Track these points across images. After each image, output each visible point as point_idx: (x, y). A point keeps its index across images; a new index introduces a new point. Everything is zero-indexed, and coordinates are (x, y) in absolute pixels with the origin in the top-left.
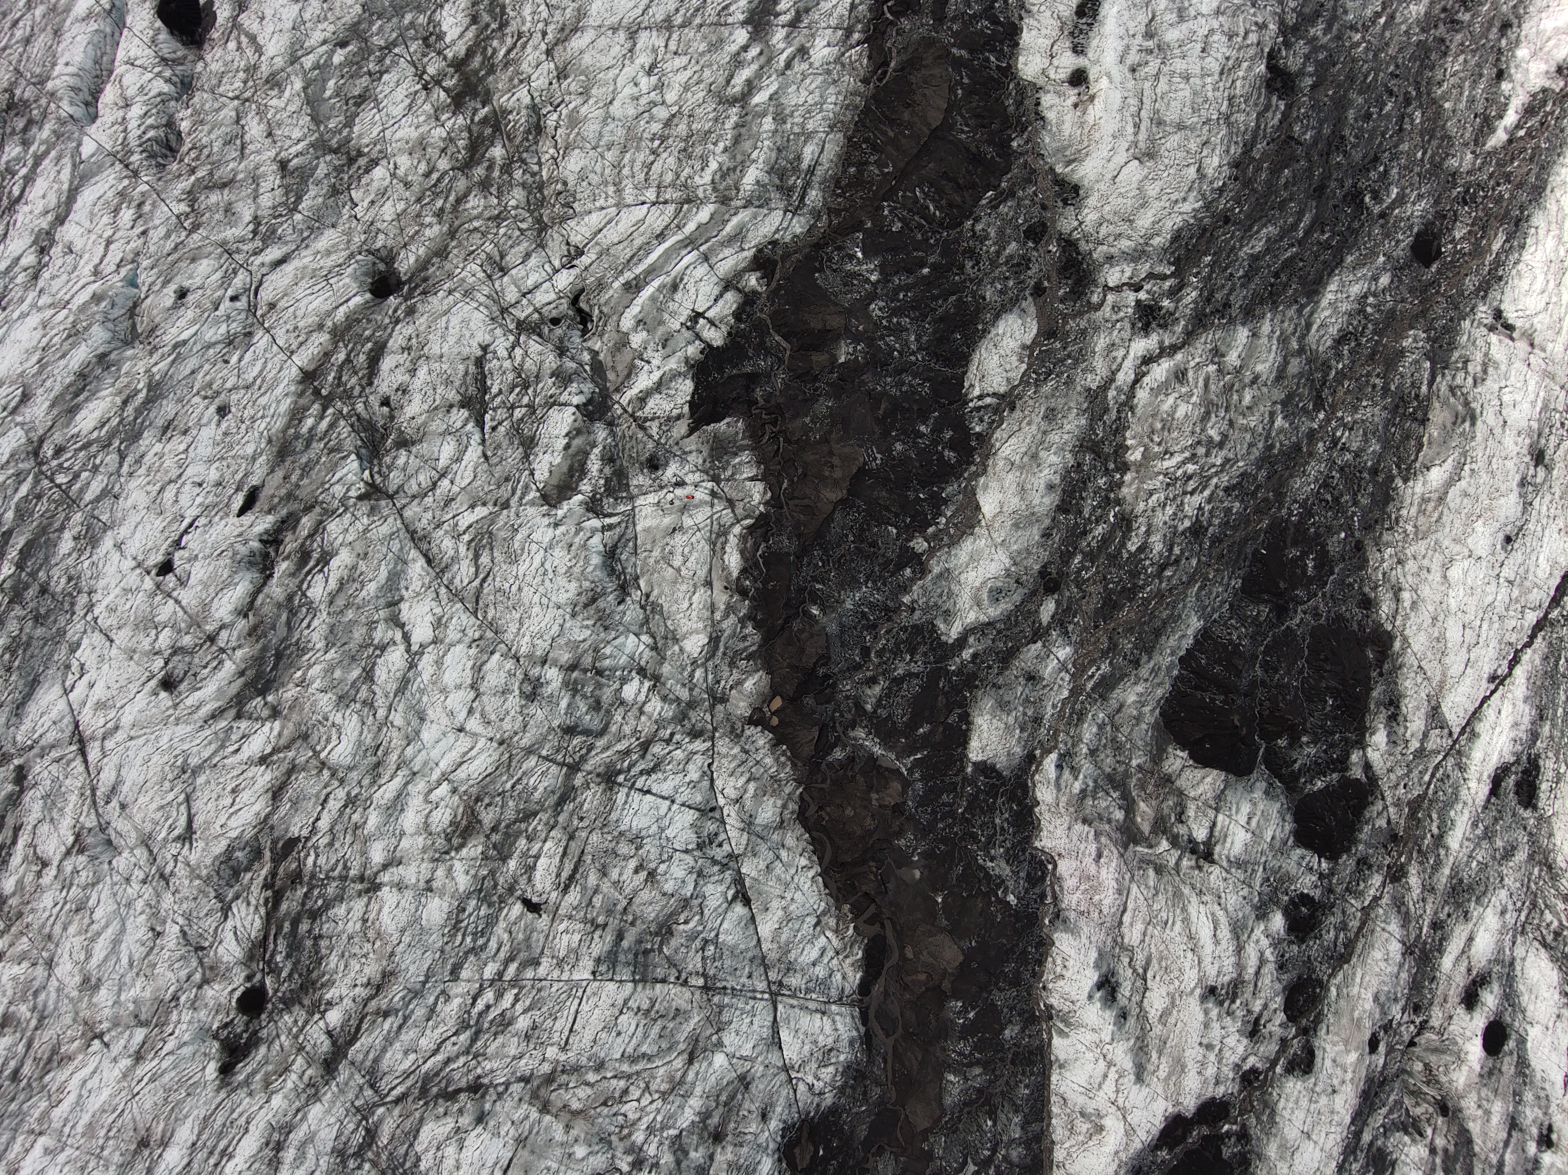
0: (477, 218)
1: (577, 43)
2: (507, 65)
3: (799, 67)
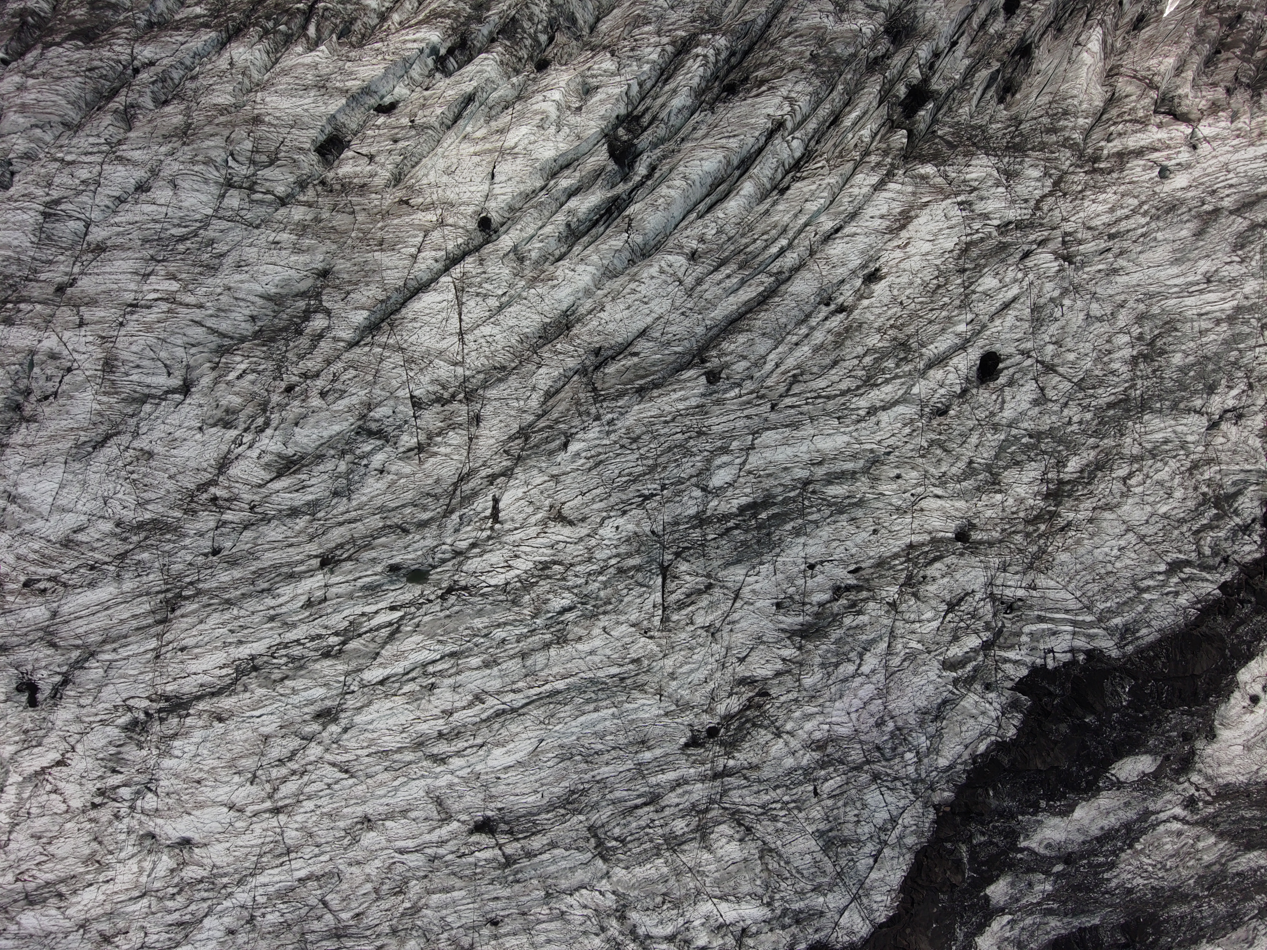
0: (1014, 543)
1: (1107, 515)
2: (1076, 499)
3: (1170, 598)
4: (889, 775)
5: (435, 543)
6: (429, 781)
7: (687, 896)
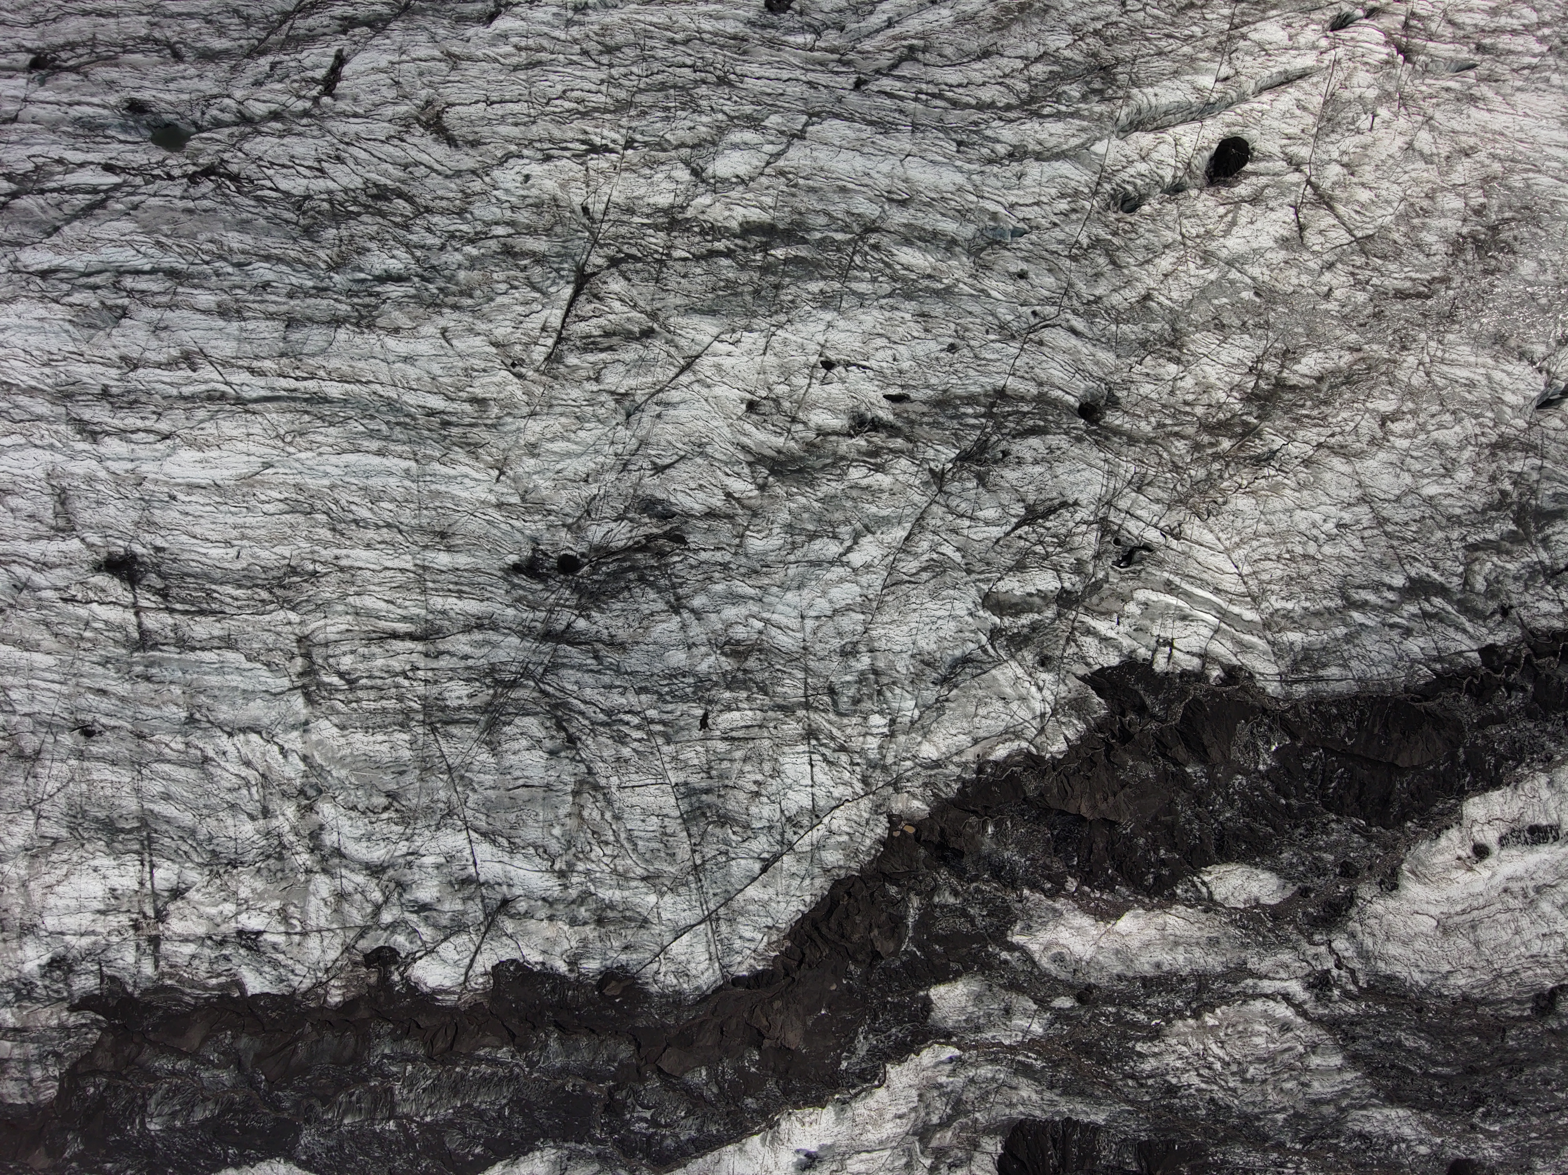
0: (1169, 453)
1: (1337, 463)
2: (1296, 420)
3: (1395, 635)
4: (833, 738)
5: (215, 91)
6: (59, 458)
7: (429, 810)
